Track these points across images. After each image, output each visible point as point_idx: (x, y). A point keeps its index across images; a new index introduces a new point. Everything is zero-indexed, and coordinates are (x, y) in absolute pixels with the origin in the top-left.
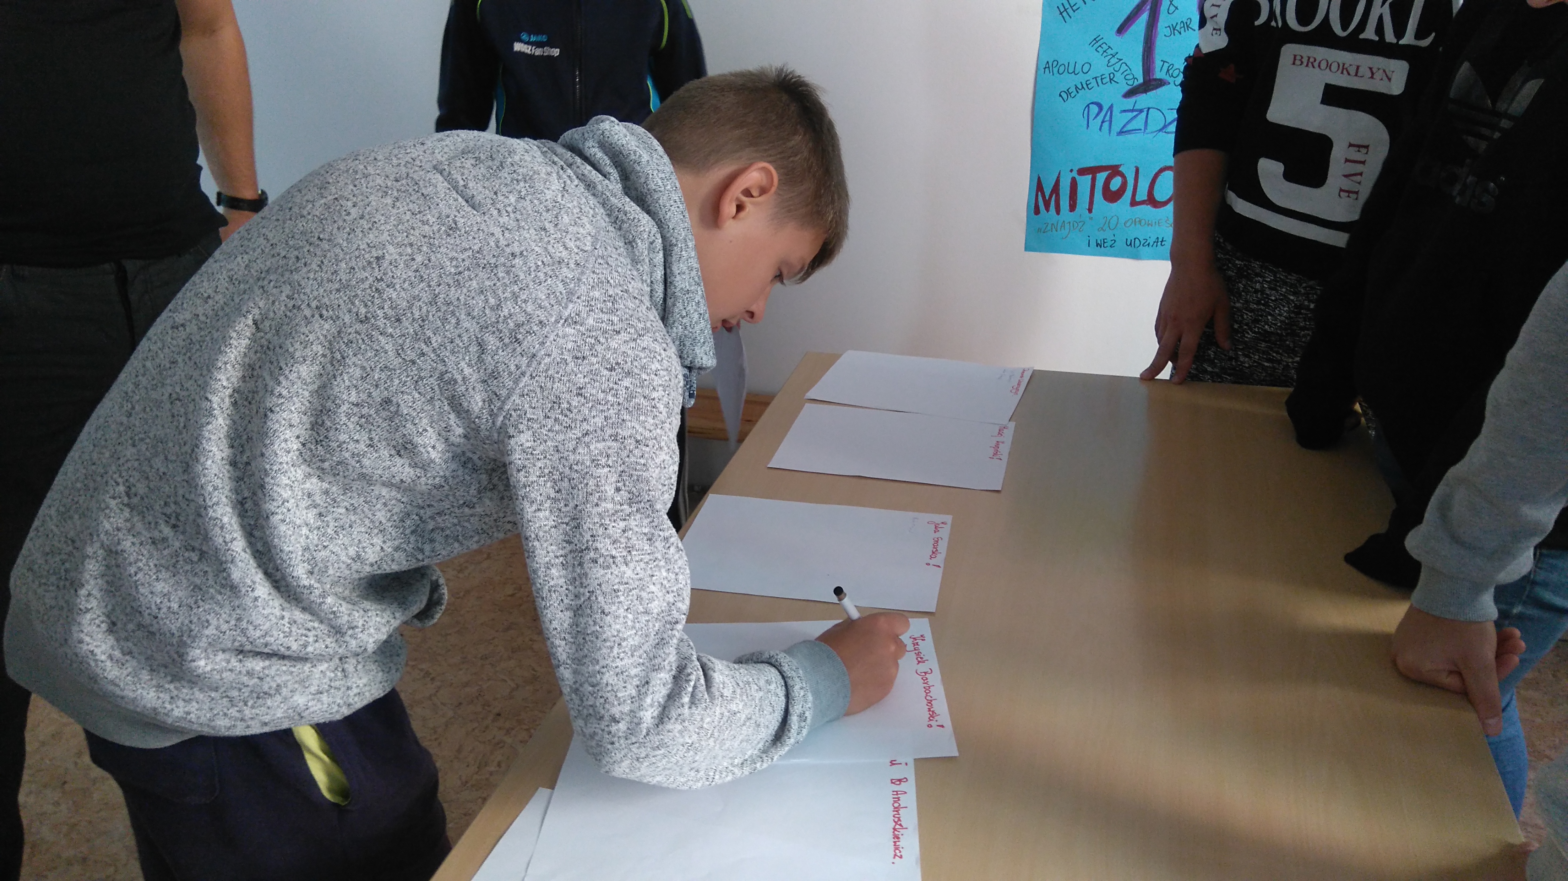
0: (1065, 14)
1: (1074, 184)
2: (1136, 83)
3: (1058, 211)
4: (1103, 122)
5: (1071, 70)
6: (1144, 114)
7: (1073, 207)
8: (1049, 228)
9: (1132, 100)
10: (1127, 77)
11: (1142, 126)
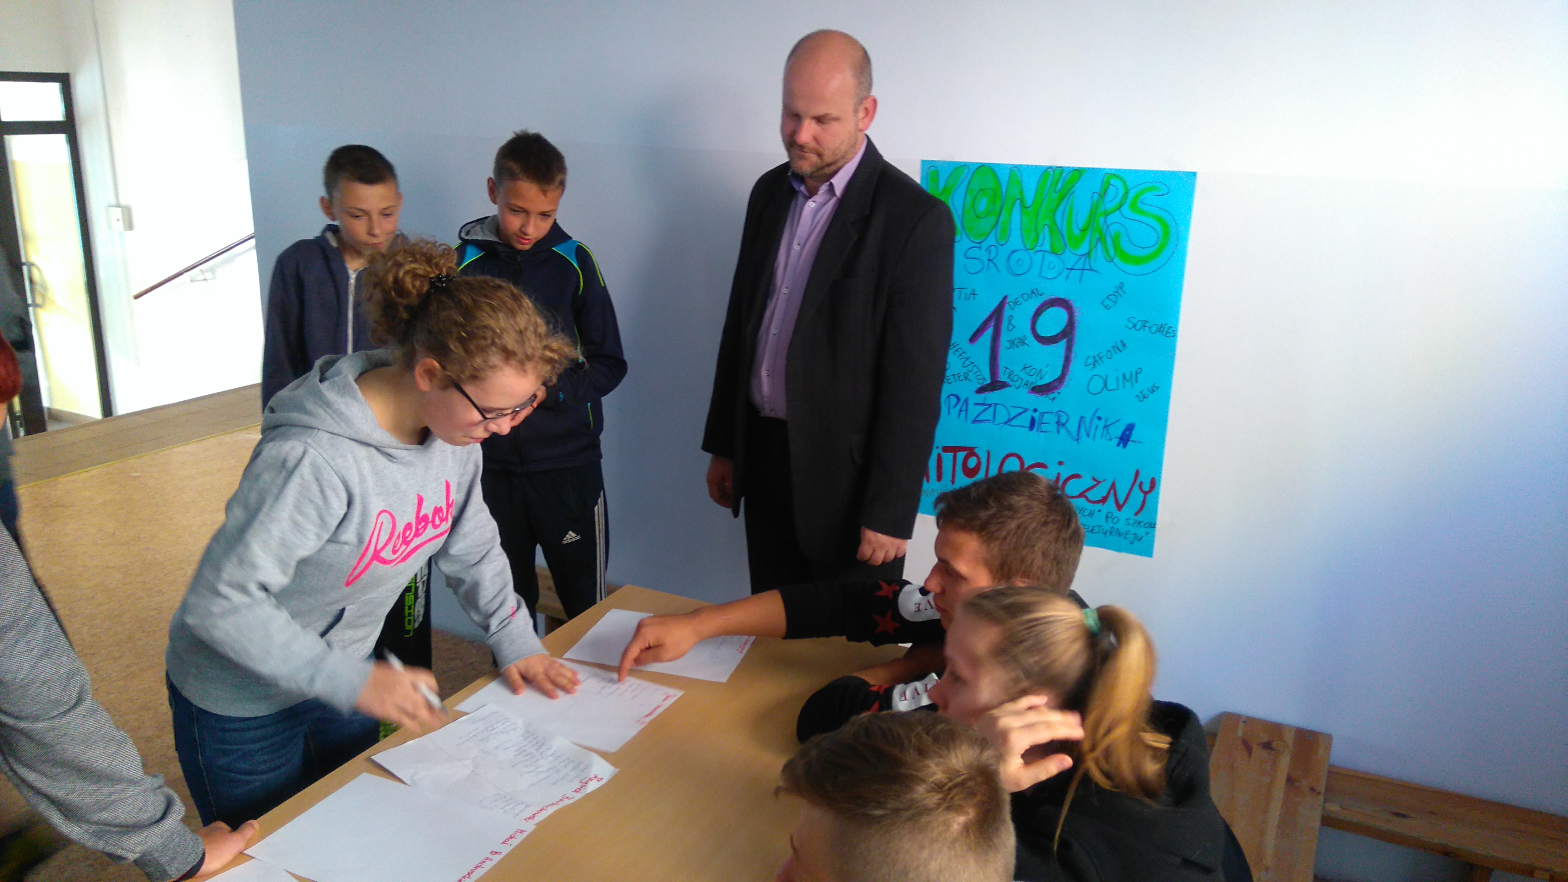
1: (940, 460)
2: (985, 383)
4: (961, 411)
6: (992, 409)
7: (939, 478)
9: (983, 396)
10: (979, 377)
11: (991, 418)
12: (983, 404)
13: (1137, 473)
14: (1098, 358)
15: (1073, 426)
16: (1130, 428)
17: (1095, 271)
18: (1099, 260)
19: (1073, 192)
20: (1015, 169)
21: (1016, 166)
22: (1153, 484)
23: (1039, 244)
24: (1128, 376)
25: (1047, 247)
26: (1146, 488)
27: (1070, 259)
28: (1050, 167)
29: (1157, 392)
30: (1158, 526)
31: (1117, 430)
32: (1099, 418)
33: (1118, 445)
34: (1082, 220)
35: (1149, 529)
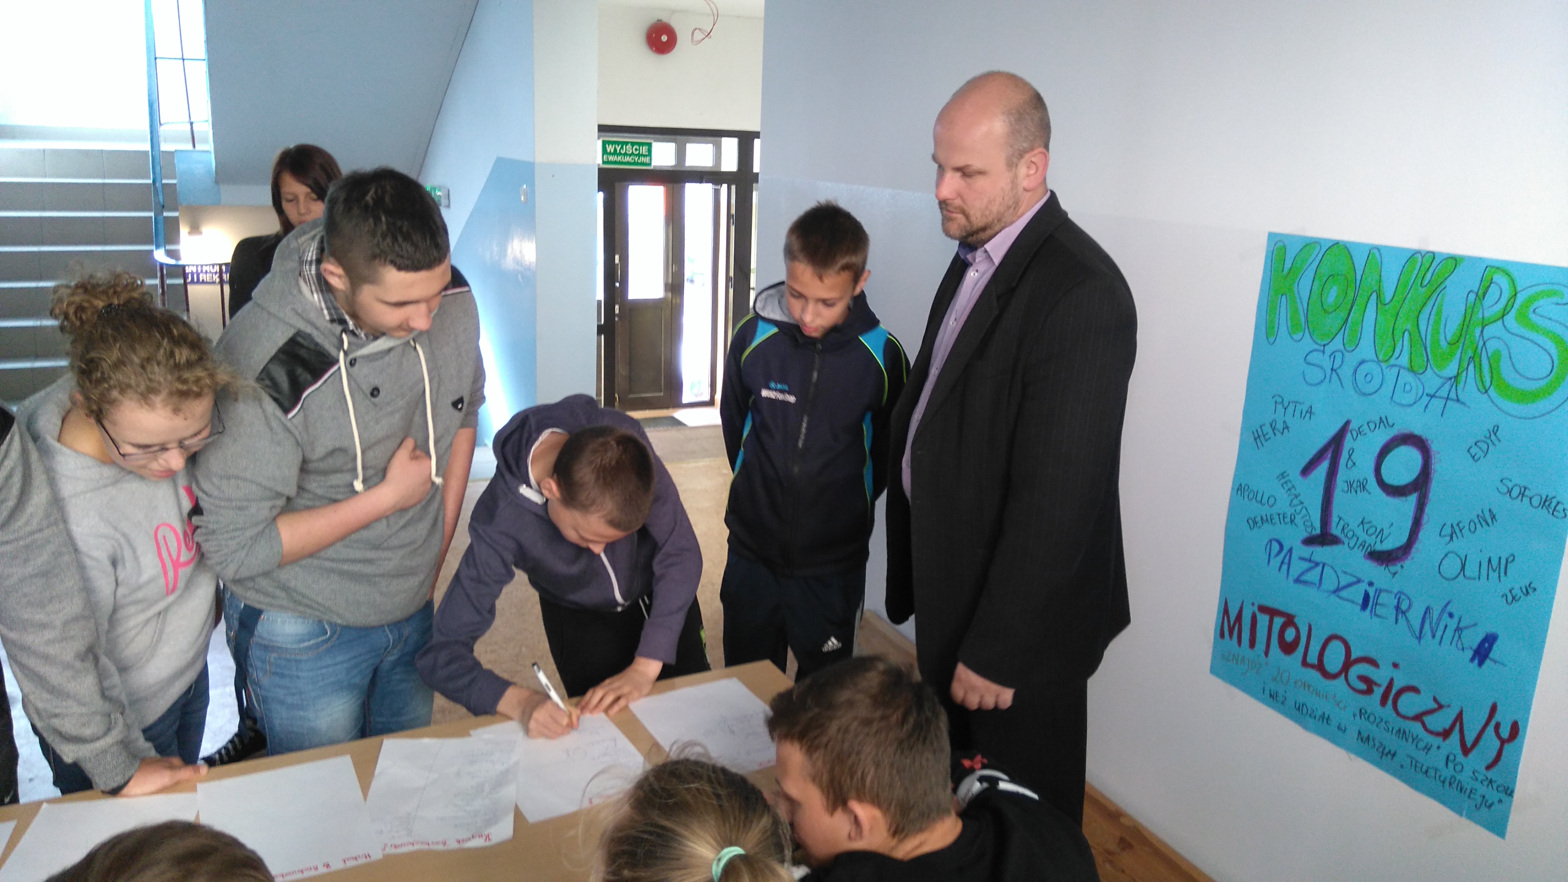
0: (1258, 441)
1: (1254, 620)
2: (1314, 533)
3: (1240, 644)
4: (1282, 563)
5: (1259, 498)
6: (1319, 569)
7: (1252, 644)
8: (1230, 658)
9: (1310, 549)
10: (1305, 524)
11: (1316, 580)
12: (1310, 561)
13: (1494, 709)
14: (1457, 530)
15: (1415, 616)
16: (1490, 640)
17: (1463, 403)
18: (1469, 389)
19: (1445, 288)
20: (1375, 252)
21: (1378, 248)
22: (1515, 730)
23: (1396, 354)
24: (1495, 563)
25: (1404, 360)
26: (1505, 733)
27: (1432, 382)
28: (1418, 252)
29: (1532, 596)
30: (1516, 794)
31: (1473, 639)
32: (1451, 615)
33: (1472, 660)
34: (1452, 328)
35: (1503, 796)
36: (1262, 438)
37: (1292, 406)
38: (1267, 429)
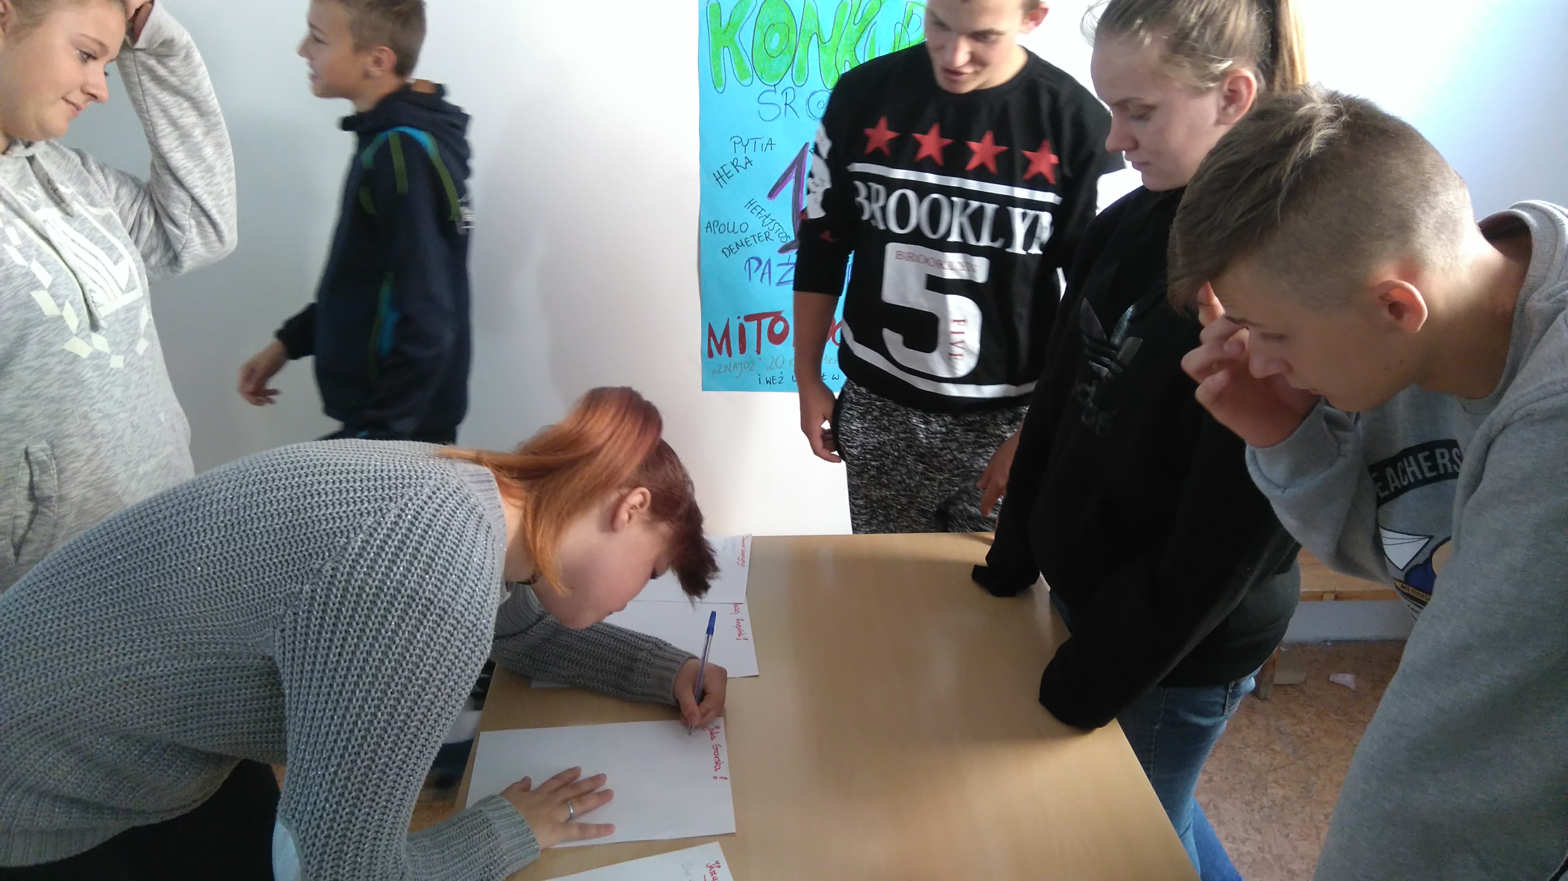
0: (720, 180)
1: (742, 330)
3: (730, 354)
4: (763, 274)
5: (731, 229)
7: (743, 350)
8: (723, 369)
9: (787, 255)
10: (780, 235)
12: (787, 264)
19: (874, 24)
36: (725, 177)
37: (752, 143)
38: (729, 168)
